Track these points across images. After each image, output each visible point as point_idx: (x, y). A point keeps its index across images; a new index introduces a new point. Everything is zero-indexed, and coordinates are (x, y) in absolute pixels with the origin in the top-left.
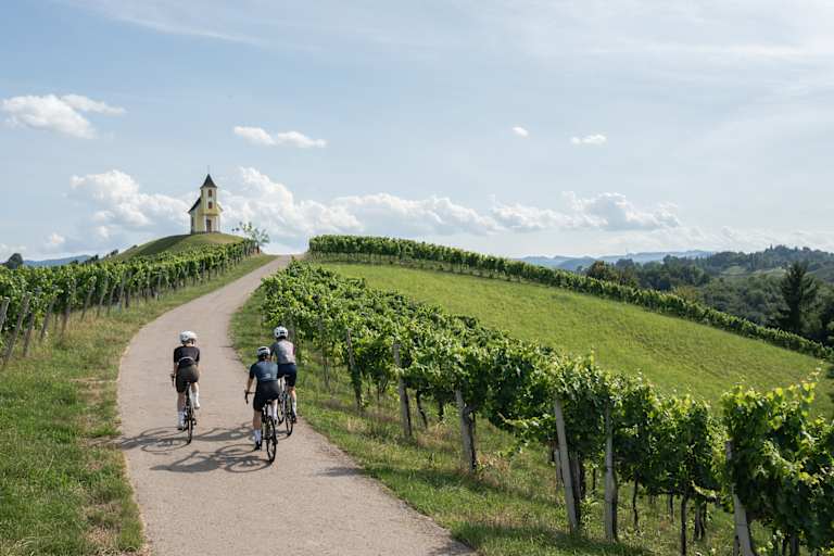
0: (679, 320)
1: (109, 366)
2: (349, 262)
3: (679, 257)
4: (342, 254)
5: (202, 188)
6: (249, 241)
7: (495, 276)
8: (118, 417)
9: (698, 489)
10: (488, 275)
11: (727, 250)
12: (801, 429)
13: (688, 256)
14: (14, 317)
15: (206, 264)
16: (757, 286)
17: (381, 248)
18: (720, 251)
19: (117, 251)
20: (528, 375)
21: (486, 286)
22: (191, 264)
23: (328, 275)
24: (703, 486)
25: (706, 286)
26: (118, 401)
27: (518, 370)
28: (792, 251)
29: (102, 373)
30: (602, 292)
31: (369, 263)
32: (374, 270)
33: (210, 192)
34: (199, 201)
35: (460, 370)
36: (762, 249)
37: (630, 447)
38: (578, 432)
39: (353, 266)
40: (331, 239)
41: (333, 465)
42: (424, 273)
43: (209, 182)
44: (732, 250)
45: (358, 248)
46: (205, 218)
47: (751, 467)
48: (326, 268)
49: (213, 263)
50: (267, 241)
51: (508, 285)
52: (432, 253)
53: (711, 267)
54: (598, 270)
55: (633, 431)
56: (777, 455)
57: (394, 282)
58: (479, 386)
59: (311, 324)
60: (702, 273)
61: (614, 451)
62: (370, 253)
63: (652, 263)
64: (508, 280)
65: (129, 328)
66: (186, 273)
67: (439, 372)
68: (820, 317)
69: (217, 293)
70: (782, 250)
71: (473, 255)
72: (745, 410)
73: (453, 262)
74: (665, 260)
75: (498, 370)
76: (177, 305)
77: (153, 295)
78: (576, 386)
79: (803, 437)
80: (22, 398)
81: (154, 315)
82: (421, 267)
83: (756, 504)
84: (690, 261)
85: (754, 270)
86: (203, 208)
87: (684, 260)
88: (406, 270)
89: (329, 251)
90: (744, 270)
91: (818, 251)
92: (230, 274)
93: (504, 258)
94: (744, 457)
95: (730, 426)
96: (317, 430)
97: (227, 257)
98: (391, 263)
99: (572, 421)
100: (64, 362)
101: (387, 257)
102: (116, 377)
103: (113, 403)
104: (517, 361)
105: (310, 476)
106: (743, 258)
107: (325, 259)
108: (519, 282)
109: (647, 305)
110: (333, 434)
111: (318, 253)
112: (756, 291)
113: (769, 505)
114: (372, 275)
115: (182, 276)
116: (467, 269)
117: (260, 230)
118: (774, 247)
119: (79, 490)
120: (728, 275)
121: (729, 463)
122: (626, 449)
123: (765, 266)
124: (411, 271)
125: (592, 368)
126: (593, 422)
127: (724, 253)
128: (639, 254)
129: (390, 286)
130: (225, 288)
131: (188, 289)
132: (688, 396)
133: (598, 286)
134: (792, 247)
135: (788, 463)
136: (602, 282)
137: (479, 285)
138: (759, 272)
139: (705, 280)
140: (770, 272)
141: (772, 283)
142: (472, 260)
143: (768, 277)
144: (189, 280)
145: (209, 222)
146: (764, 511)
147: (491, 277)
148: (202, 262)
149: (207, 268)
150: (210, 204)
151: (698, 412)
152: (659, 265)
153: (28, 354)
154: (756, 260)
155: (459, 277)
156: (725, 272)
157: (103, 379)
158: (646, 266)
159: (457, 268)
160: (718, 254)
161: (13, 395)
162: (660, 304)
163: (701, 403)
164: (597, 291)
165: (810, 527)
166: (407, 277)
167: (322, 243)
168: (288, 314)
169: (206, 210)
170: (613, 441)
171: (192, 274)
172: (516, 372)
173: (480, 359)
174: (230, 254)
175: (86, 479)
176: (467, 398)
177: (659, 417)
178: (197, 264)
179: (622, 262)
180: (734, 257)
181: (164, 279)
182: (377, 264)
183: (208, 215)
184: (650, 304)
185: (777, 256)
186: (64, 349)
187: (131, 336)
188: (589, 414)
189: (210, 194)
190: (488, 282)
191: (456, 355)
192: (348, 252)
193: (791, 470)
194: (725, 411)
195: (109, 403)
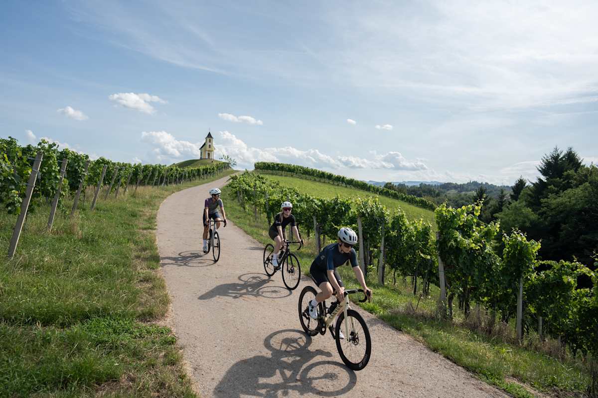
0: (424, 210)
1: (155, 205)
2: (272, 174)
3: (427, 184)
4: (269, 171)
5: (206, 138)
6: (226, 163)
7: (340, 185)
8: (156, 224)
9: (422, 255)
10: (336, 184)
11: (450, 182)
12: (473, 228)
13: (431, 184)
14: (110, 177)
15: (206, 171)
16: (462, 199)
17: (287, 169)
18: (446, 182)
19: (166, 166)
20: (348, 211)
21: (335, 189)
22: (199, 170)
23: (262, 178)
24: (424, 253)
25: (438, 198)
26: (157, 218)
27: (343, 208)
28: (480, 184)
29: (151, 207)
30: (389, 195)
31: (281, 175)
32: (283, 178)
33: (210, 140)
34: (205, 144)
35: (316, 206)
36: (466, 183)
37: (393, 242)
38: (368, 233)
39: (274, 176)
40: (264, 163)
41: (253, 246)
42: (307, 181)
43: (209, 136)
44: (452, 182)
45: (277, 168)
46: (207, 152)
47: (448, 242)
48: (261, 176)
49: (209, 171)
50: (235, 165)
51: (346, 189)
52: (311, 172)
53: (441, 190)
54: (389, 186)
55: (394, 233)
56: (461, 237)
57: (293, 184)
58: (324, 215)
59: (250, 193)
60: (437, 192)
61: (385, 243)
62: (282, 171)
63: (414, 186)
64: (346, 187)
65: (166, 193)
66: (196, 174)
67: (306, 207)
68: (490, 213)
69: (210, 183)
70: (475, 183)
71: (330, 174)
72: (447, 216)
73: (321, 177)
74: (420, 185)
75: (334, 208)
76: (191, 187)
77: (180, 183)
78: (369, 210)
79: (473, 232)
80: (112, 212)
81: (179, 190)
82: (306, 179)
83: (449, 261)
84: (432, 186)
85: (461, 192)
86: (206, 148)
87: (429, 185)
88: (299, 179)
89: (263, 168)
90: (457, 191)
91: (492, 185)
92: (216, 177)
93: (345, 176)
94: (445, 238)
95: (439, 224)
96: (248, 234)
97: (216, 168)
98: (292, 176)
99: (366, 227)
100: (134, 202)
101: (290, 173)
102: (158, 210)
103: (155, 218)
104: (343, 204)
105: (242, 249)
106: (457, 186)
107: (261, 172)
108: (351, 188)
109: (410, 202)
110: (255, 236)
111: (258, 170)
112: (461, 201)
113: (454, 262)
114: (283, 181)
115: (194, 176)
116: (327, 181)
117: (232, 159)
118: (471, 182)
119: (132, 246)
120: (449, 193)
121: (437, 241)
122: (391, 243)
123: (467, 190)
124: (301, 180)
125: (377, 204)
126: (376, 229)
127: (448, 183)
128: (409, 182)
129: (290, 186)
130: (214, 182)
131: (196, 181)
132: (422, 219)
133: (387, 192)
134: (480, 182)
135: (465, 240)
136: (390, 191)
137: (332, 188)
138: (463, 193)
139: (438, 195)
140: (469, 193)
141: (469, 198)
142: (330, 177)
143: (468, 195)
144: (197, 177)
145: (209, 154)
146: (452, 264)
147: (338, 185)
148: (204, 170)
149: (206, 173)
150: (210, 146)
151: (426, 228)
152: (417, 187)
153: (117, 198)
154: (463, 187)
155: (323, 184)
156: (448, 192)
157: (151, 210)
158: (411, 187)
159: (323, 180)
160: (445, 184)
161: (107, 211)
162: (416, 202)
163: (428, 224)
164: (387, 194)
165: (474, 274)
166: (299, 182)
167: (260, 165)
168: (240, 188)
169: (208, 148)
170: (385, 238)
171: (199, 175)
172: (342, 209)
173: (326, 202)
174: (217, 167)
175: (136, 243)
176: (319, 220)
177: (407, 229)
178: (201, 170)
179: (400, 185)
180: (452, 185)
181: (185, 175)
182: (285, 176)
183: (209, 151)
184: (411, 201)
185: (472, 186)
186: (135, 197)
187: (167, 196)
188: (374, 224)
189: (210, 141)
190: (336, 187)
191: (314, 200)
192: (272, 170)
193: (467, 243)
194: (437, 217)
195: (153, 218)
